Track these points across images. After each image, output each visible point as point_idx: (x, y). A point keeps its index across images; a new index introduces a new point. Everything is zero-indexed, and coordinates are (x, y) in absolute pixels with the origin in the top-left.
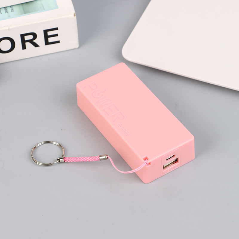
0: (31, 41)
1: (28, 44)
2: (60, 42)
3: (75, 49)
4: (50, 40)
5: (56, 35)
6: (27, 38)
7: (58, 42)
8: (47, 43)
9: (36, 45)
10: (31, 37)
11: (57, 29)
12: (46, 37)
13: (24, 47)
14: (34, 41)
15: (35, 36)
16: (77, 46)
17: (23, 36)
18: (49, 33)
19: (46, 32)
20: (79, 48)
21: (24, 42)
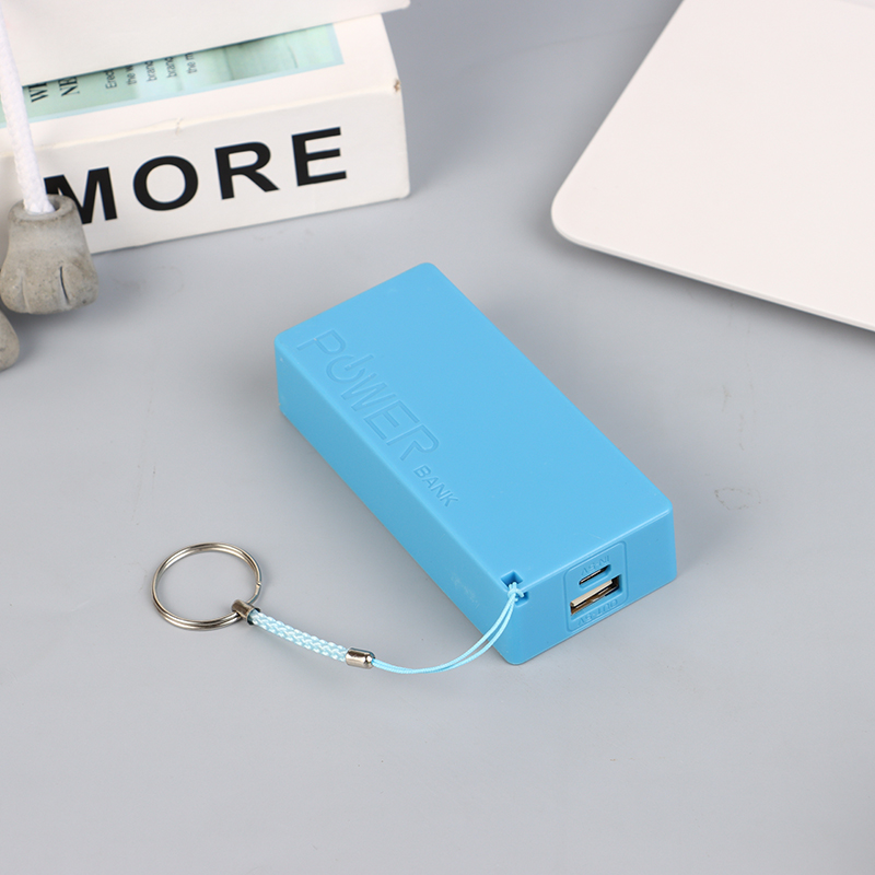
0: (250, 172)
1: (240, 182)
2: (348, 175)
3: (397, 200)
4: (315, 168)
5: (335, 153)
6: (237, 160)
7: (341, 176)
8: (303, 178)
9: (267, 186)
10: (250, 158)
11: (335, 132)
12: (302, 159)
13: (227, 192)
14: (260, 171)
15: (263, 153)
16: (405, 190)
17: (222, 155)
18: (312, 146)
19: (299, 141)
20: (409, 197)
21: (226, 174)
